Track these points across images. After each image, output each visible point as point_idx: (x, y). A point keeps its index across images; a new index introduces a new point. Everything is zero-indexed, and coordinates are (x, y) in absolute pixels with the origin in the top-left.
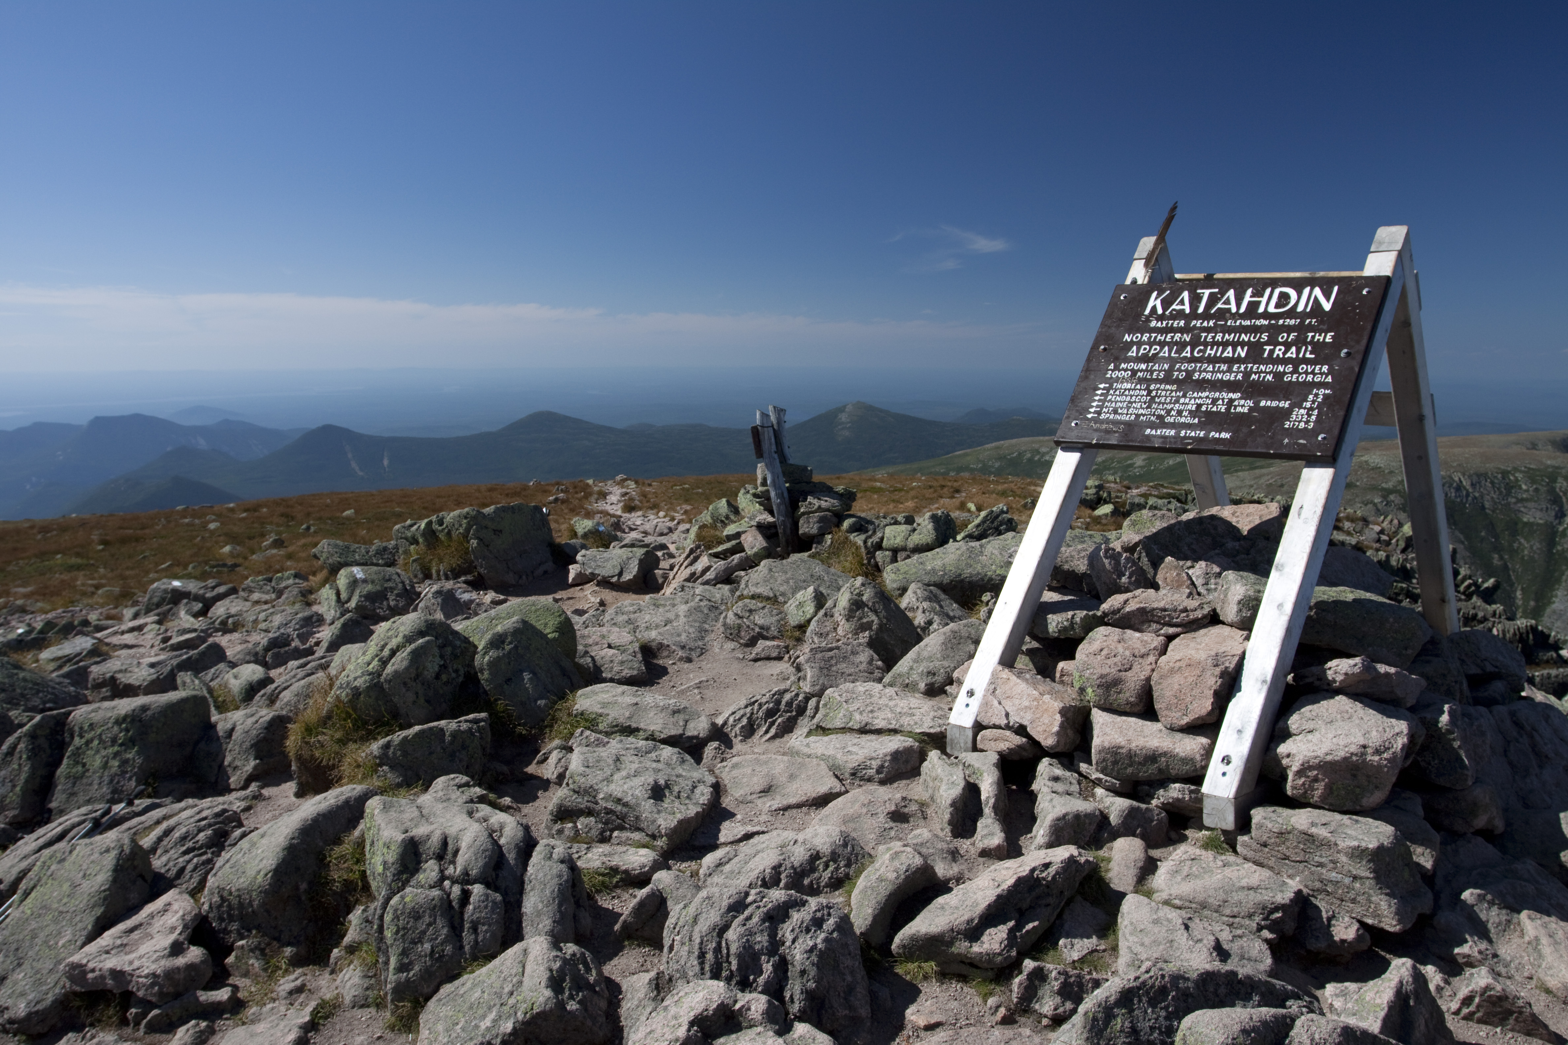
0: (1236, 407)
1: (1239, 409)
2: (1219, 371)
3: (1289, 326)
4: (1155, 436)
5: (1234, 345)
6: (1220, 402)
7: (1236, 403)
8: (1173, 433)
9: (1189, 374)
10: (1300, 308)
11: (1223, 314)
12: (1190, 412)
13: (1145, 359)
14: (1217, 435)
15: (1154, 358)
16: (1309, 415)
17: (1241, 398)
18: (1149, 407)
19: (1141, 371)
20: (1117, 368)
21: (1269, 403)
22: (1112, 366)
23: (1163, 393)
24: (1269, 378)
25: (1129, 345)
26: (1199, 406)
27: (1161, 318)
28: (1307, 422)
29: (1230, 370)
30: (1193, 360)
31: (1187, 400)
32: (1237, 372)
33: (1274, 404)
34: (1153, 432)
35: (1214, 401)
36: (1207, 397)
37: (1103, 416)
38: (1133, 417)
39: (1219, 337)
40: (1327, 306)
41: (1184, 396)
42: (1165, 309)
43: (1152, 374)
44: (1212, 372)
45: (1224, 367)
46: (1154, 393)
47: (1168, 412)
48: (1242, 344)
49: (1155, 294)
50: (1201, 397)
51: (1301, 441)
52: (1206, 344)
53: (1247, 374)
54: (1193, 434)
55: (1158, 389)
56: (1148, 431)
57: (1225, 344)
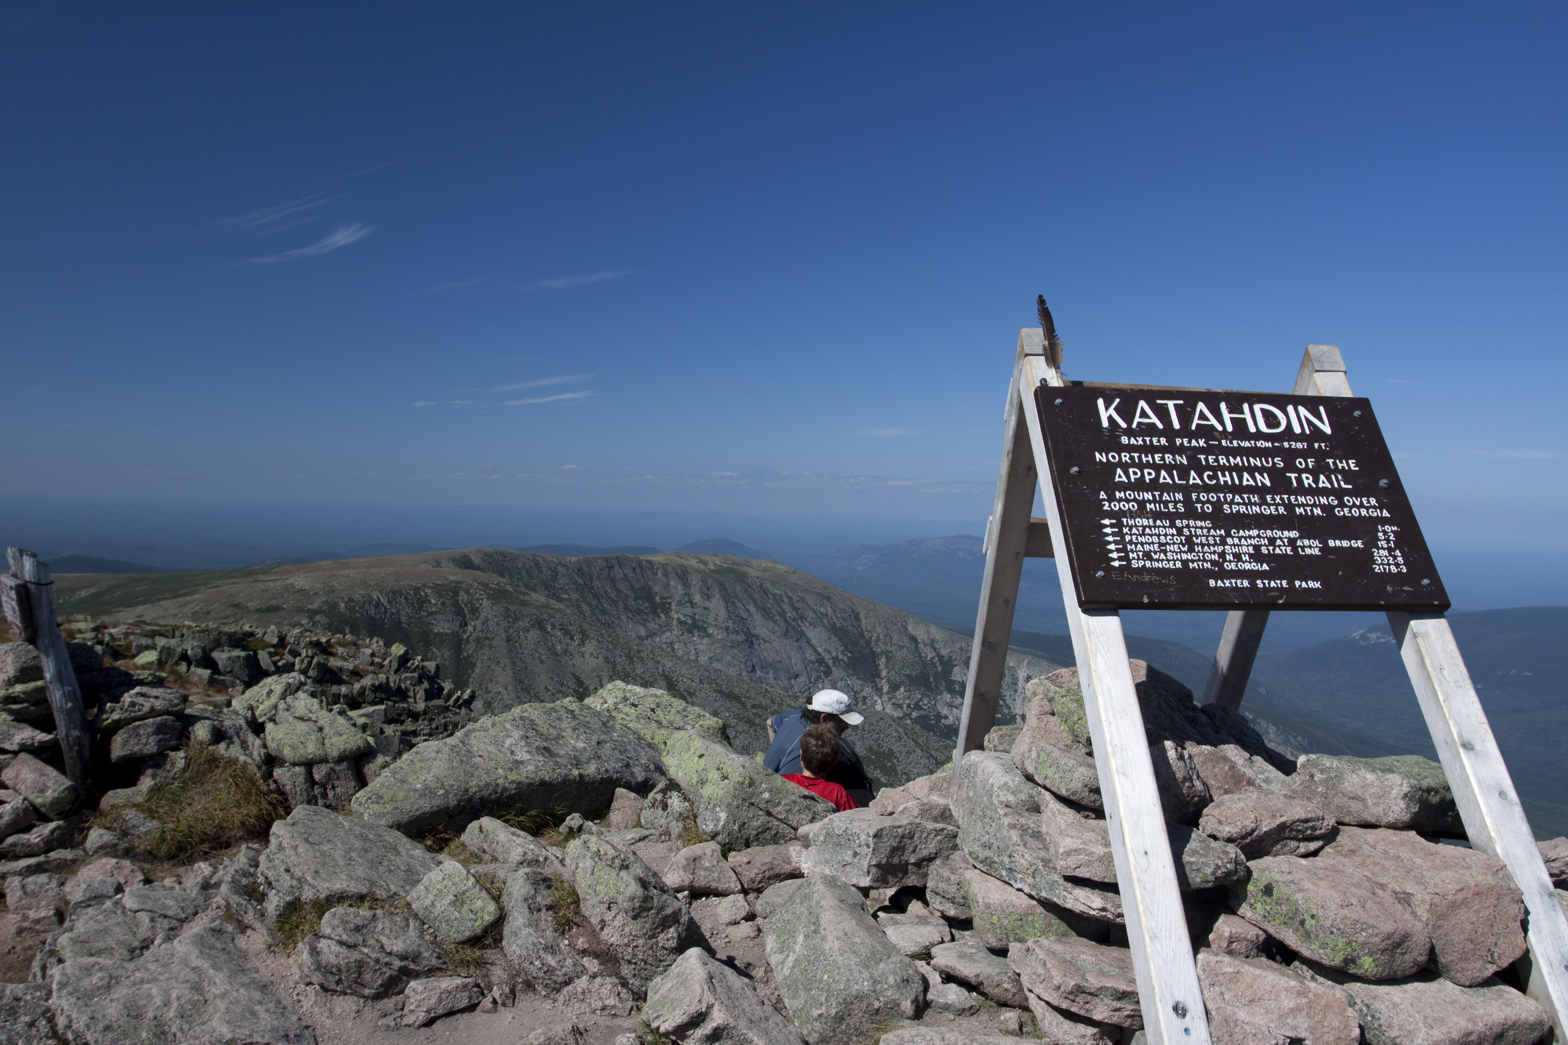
0: (1303, 548)
1: (1308, 551)
2: (1251, 504)
3: (1297, 449)
4: (1226, 588)
5: (1252, 470)
6: (1278, 542)
7: (1299, 543)
8: (1246, 583)
9: (1217, 505)
10: (1297, 430)
11: (1206, 431)
12: (1249, 554)
13: (1140, 485)
14: (1304, 585)
15: (1154, 485)
16: (1395, 557)
17: (1301, 537)
18: (1191, 550)
19: (1150, 502)
20: (1111, 498)
21: (1338, 543)
22: (1103, 495)
23: (1199, 532)
24: (1318, 511)
25: (1110, 467)
26: (1257, 548)
27: (1130, 432)
28: (1397, 565)
29: (1263, 502)
30: (1207, 489)
31: (1236, 541)
32: (1277, 505)
33: (1345, 544)
34: (1220, 583)
35: (1272, 541)
36: (1259, 536)
37: (1135, 564)
38: (1179, 565)
39: (1222, 460)
40: (1327, 429)
41: (1228, 534)
42: (1129, 420)
43: (1166, 507)
44: (1244, 504)
45: (1255, 499)
46: (1186, 531)
47: (1222, 555)
48: (1262, 470)
49: (1100, 402)
50: (1250, 537)
51: (1406, 588)
52: (1214, 469)
53: (1289, 507)
54: (1273, 584)
55: (1188, 526)
56: (1212, 583)
57: (1239, 470)
